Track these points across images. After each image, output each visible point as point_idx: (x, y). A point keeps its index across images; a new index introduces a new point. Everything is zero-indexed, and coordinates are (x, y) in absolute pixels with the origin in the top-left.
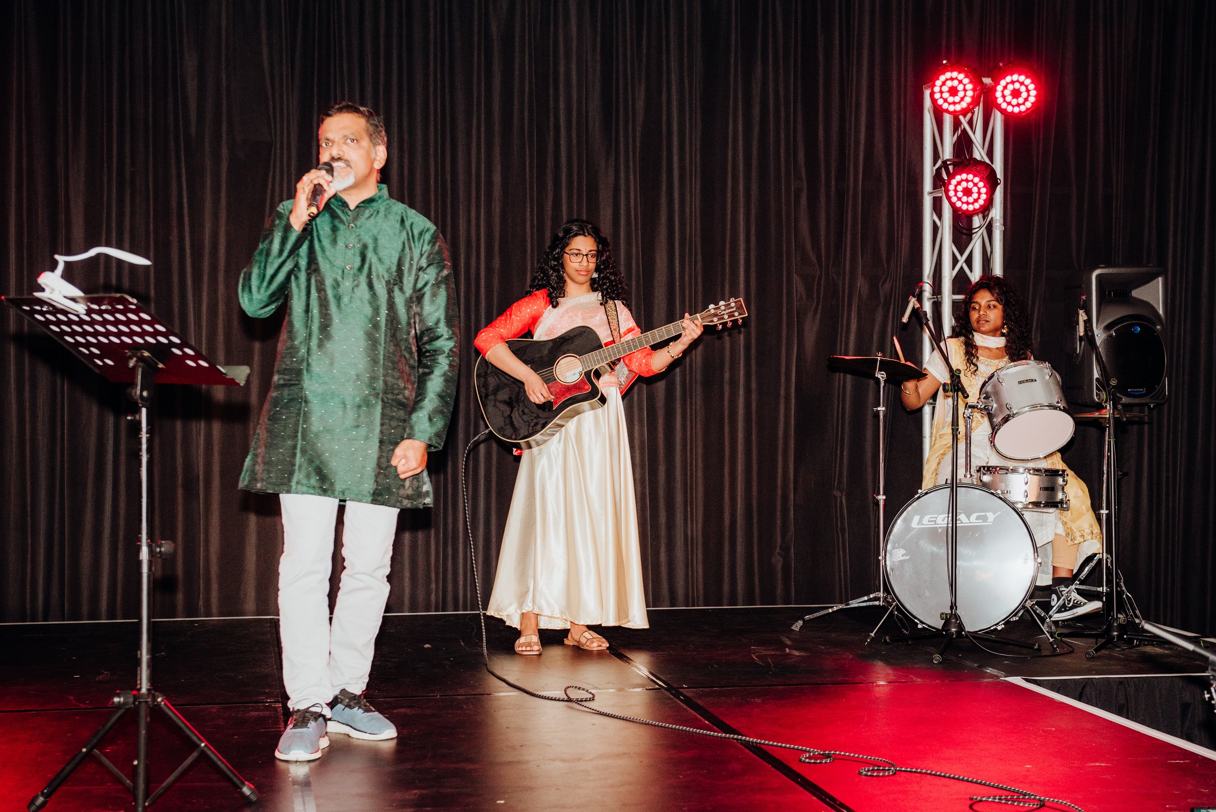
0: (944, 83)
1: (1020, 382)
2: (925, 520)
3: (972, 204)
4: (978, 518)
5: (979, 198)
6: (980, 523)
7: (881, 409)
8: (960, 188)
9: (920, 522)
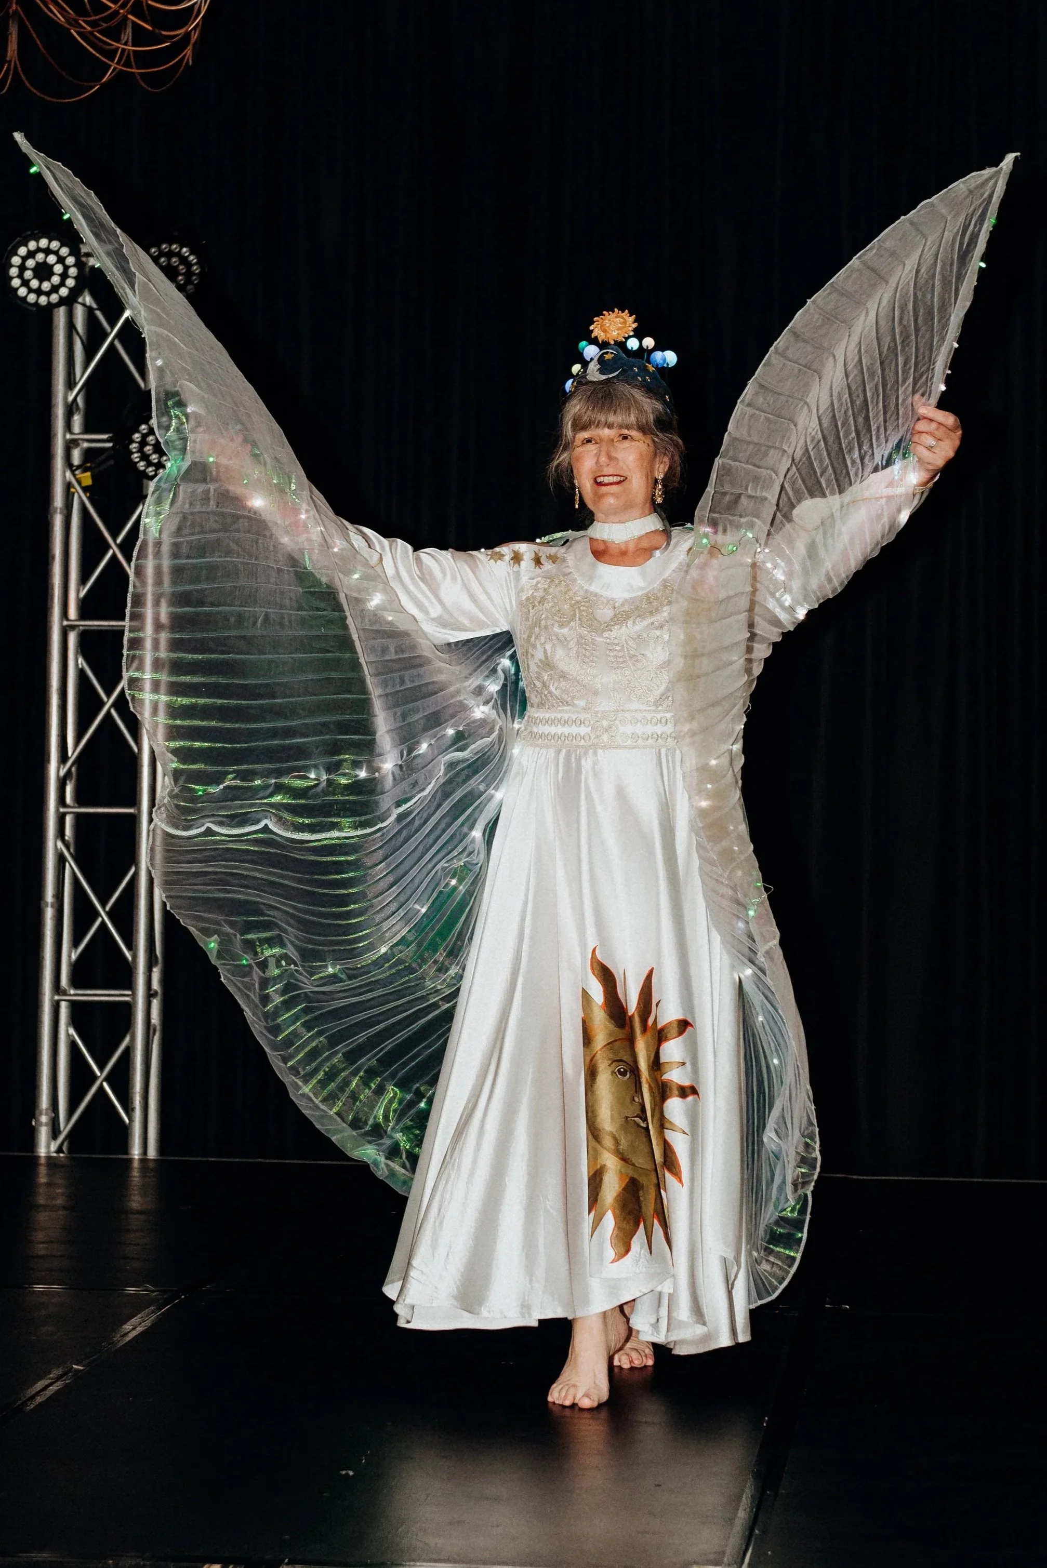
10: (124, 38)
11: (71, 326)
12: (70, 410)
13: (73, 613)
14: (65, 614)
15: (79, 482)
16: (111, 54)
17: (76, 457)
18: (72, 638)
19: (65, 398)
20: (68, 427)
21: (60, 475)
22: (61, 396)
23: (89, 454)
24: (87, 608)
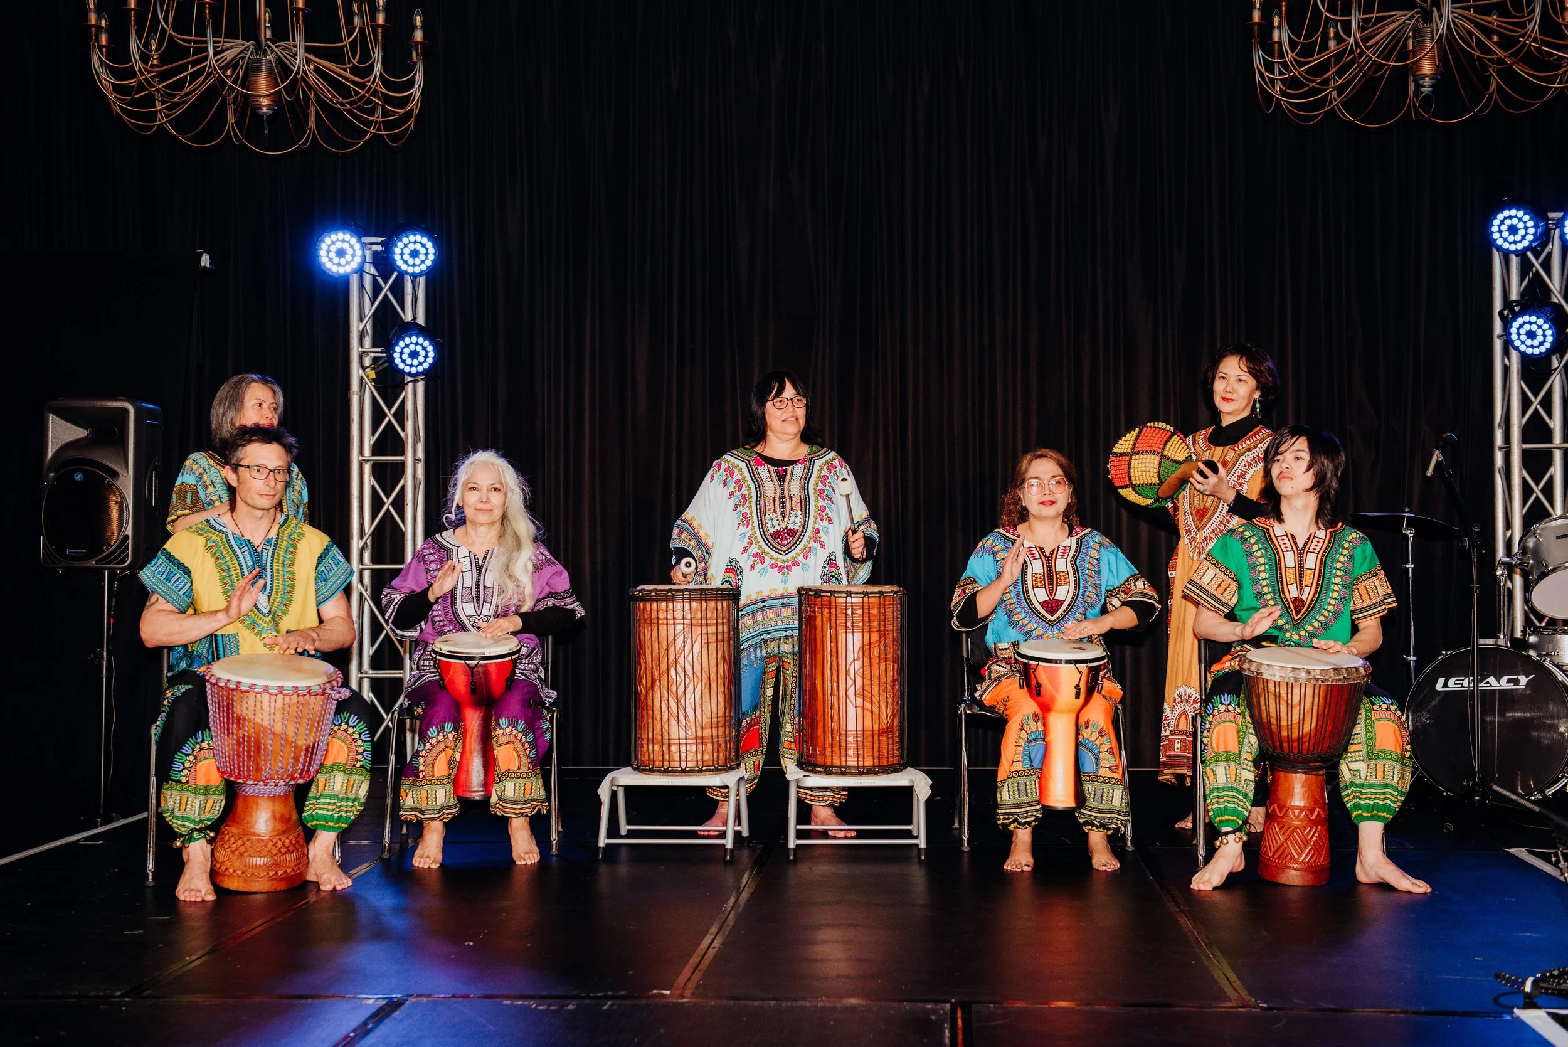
0: (1502, 222)
1: (1558, 538)
2: (1451, 683)
3: (1538, 347)
4: (1509, 681)
5: (1544, 341)
6: (1511, 686)
7: (1410, 566)
8: (1523, 331)
9: (1445, 685)
10: (377, 114)
11: (362, 286)
12: (362, 336)
13: (367, 452)
14: (361, 453)
15: (368, 377)
16: (368, 124)
17: (367, 362)
18: (367, 468)
19: (358, 328)
20: (361, 344)
21: (356, 372)
22: (355, 326)
23: (375, 360)
24: (377, 449)
